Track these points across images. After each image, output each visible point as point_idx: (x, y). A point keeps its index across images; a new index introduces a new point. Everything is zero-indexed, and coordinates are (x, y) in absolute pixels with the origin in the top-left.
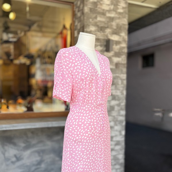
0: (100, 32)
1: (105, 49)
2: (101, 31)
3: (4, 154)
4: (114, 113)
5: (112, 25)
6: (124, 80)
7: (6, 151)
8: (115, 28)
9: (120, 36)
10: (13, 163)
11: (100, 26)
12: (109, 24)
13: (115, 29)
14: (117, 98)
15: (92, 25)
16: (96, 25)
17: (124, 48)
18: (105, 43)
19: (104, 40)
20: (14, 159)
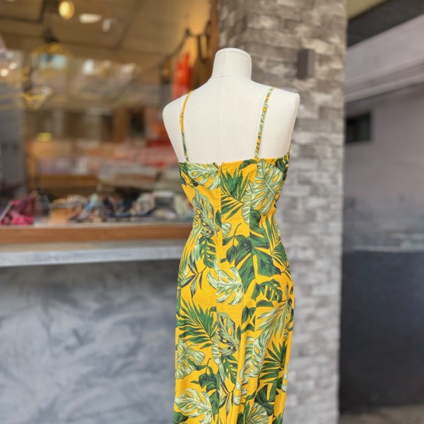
0: (284, 32)
1: (294, 71)
2: (287, 31)
3: (47, 328)
4: (315, 229)
5: (310, 18)
6: (338, 146)
7: (52, 320)
8: (317, 23)
9: (330, 43)
10: (70, 349)
11: (284, 17)
12: (305, 14)
13: (318, 27)
14: (321, 191)
15: (266, 15)
16: (274, 14)
17: (337, 71)
18: (295, 59)
19: (292, 50)
20: (72, 341)
